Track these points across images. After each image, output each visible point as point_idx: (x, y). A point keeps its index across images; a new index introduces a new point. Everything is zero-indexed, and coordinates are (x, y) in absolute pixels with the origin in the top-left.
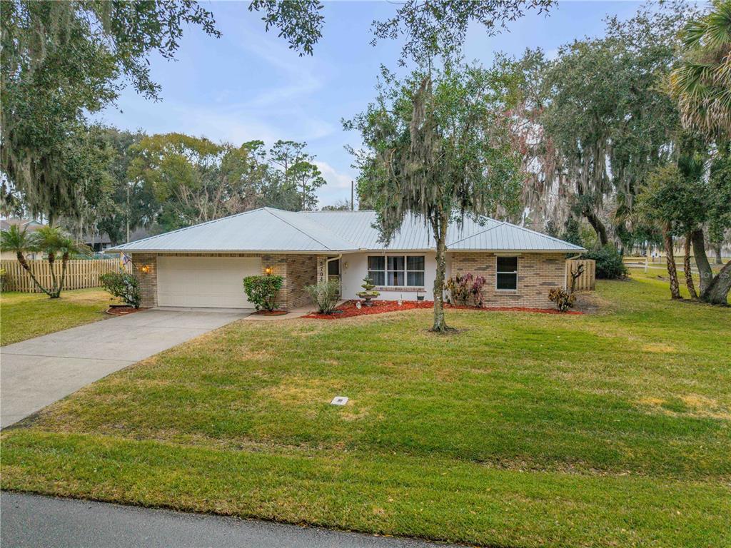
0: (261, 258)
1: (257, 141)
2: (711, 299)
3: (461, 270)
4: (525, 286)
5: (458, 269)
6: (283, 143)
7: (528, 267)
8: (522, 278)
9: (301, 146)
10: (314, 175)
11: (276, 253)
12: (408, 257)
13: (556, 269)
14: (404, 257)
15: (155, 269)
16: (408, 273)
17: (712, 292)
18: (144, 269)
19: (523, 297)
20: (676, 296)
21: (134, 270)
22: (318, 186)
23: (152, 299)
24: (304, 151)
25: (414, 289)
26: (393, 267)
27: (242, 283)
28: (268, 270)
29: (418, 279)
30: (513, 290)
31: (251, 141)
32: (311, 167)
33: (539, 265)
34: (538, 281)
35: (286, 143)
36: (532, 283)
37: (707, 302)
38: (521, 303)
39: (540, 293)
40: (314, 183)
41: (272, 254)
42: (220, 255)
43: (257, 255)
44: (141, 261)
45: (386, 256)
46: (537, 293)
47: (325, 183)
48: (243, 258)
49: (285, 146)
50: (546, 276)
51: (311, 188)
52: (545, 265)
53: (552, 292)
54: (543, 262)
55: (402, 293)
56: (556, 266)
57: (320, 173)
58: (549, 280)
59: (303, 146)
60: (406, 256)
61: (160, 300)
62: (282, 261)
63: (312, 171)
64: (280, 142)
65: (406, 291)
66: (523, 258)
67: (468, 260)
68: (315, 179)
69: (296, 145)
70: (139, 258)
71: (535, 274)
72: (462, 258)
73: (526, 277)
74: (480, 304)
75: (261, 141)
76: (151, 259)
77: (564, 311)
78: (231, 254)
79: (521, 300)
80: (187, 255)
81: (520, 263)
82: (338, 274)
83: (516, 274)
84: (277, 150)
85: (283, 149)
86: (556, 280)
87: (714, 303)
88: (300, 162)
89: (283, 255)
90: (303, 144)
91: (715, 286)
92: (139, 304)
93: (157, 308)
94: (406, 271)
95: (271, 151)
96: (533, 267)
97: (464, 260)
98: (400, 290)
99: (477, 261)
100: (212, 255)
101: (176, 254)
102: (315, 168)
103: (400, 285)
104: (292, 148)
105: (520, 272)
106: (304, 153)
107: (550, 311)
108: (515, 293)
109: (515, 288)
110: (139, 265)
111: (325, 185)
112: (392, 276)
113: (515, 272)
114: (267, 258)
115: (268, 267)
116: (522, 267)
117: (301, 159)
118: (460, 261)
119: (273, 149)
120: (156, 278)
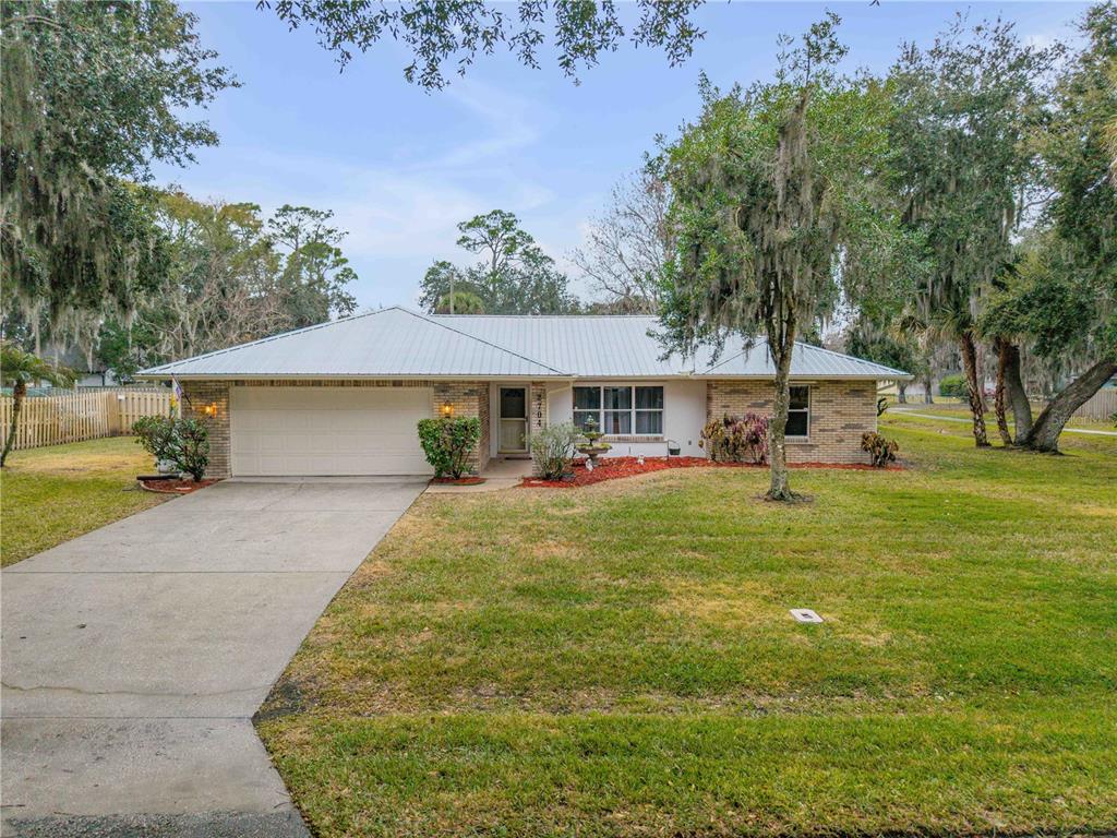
0: (432, 390)
1: (247, 204)
2: (1038, 444)
3: (728, 406)
4: (820, 430)
5: (724, 407)
6: (291, 210)
7: (824, 401)
8: (817, 418)
9: (322, 216)
10: (337, 264)
11: (461, 379)
12: (637, 389)
13: (864, 404)
14: (630, 388)
15: (227, 409)
16: (638, 413)
17: (1039, 436)
18: (208, 410)
19: (817, 446)
20: (982, 443)
21: (186, 411)
22: (343, 282)
23: (223, 463)
24: (328, 224)
25: (648, 438)
26: (611, 404)
27: (416, 431)
28: (447, 409)
29: (653, 424)
30: (802, 437)
31: (237, 203)
32: (330, 250)
33: (840, 399)
34: (838, 423)
35: (297, 210)
36: (831, 426)
37: (1033, 449)
38: (814, 456)
39: (841, 441)
40: (337, 278)
41: (454, 382)
42: (357, 383)
43: (426, 383)
44: (201, 395)
45: (602, 386)
46: (837, 441)
47: (356, 277)
48: (401, 389)
49: (295, 214)
50: (850, 415)
51: (332, 285)
52: (849, 399)
53: (865, 438)
54: (846, 394)
55: (630, 445)
56: (864, 400)
57: (345, 261)
58: (855, 421)
59: (327, 216)
60: (633, 386)
61: (237, 465)
62: (471, 392)
63: (332, 257)
64: (286, 209)
65: (636, 441)
66: (817, 388)
67: (738, 392)
68: (339, 270)
69: (315, 214)
70: (195, 389)
71: (834, 412)
72: (729, 389)
73: (823, 417)
74: (762, 458)
75: (255, 204)
76: (220, 391)
77: (881, 466)
78: (378, 382)
79: (816, 451)
80: (293, 383)
81: (814, 397)
82: (523, 416)
83: (806, 413)
84: (281, 220)
85: (292, 219)
86: (863, 421)
87: (1043, 450)
88: (319, 241)
89: (472, 382)
90: (327, 213)
91: (1043, 427)
92: (202, 472)
93: (232, 480)
94: (633, 411)
95: (271, 221)
96: (831, 401)
97: (734, 392)
98: (626, 440)
99: (750, 393)
100: (342, 383)
101: (272, 382)
102: (338, 253)
103: (623, 433)
104: (307, 218)
105: (815, 408)
106: (328, 228)
107: (859, 465)
108: (807, 441)
109: (805, 434)
110: (196, 403)
111: (354, 280)
112: (611, 418)
113: (805, 410)
114: (444, 388)
115: (447, 403)
116: (817, 401)
117: (321, 237)
118: (726, 393)
119: (274, 218)
120: (228, 426)
